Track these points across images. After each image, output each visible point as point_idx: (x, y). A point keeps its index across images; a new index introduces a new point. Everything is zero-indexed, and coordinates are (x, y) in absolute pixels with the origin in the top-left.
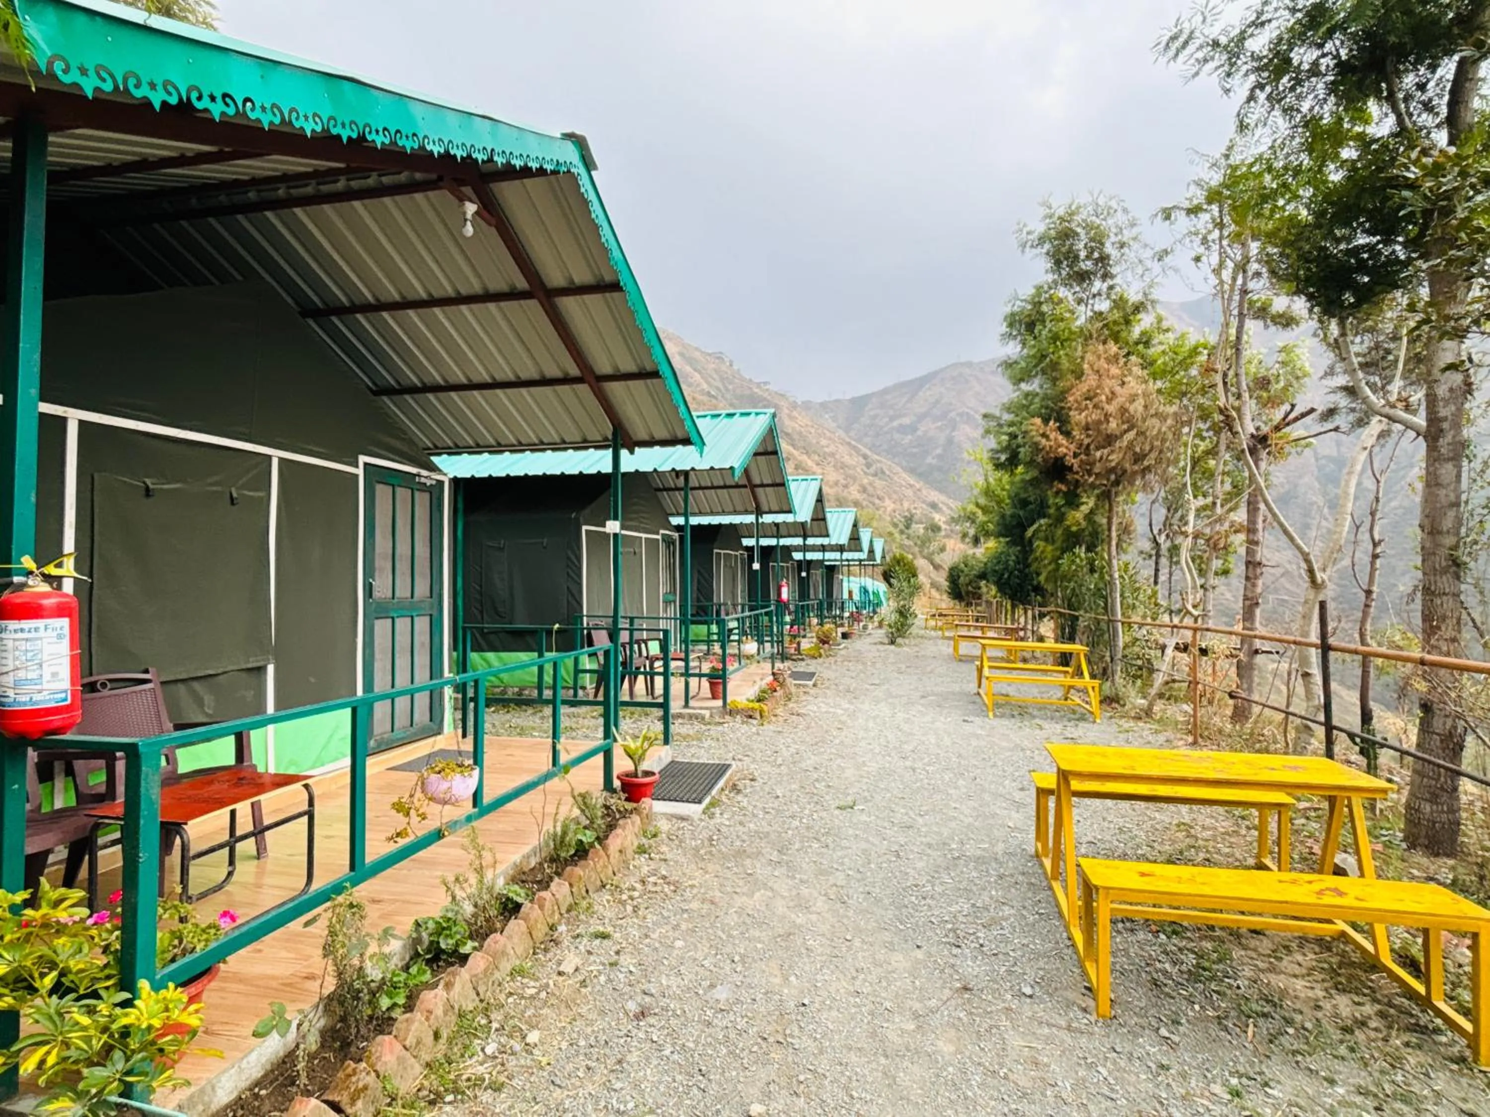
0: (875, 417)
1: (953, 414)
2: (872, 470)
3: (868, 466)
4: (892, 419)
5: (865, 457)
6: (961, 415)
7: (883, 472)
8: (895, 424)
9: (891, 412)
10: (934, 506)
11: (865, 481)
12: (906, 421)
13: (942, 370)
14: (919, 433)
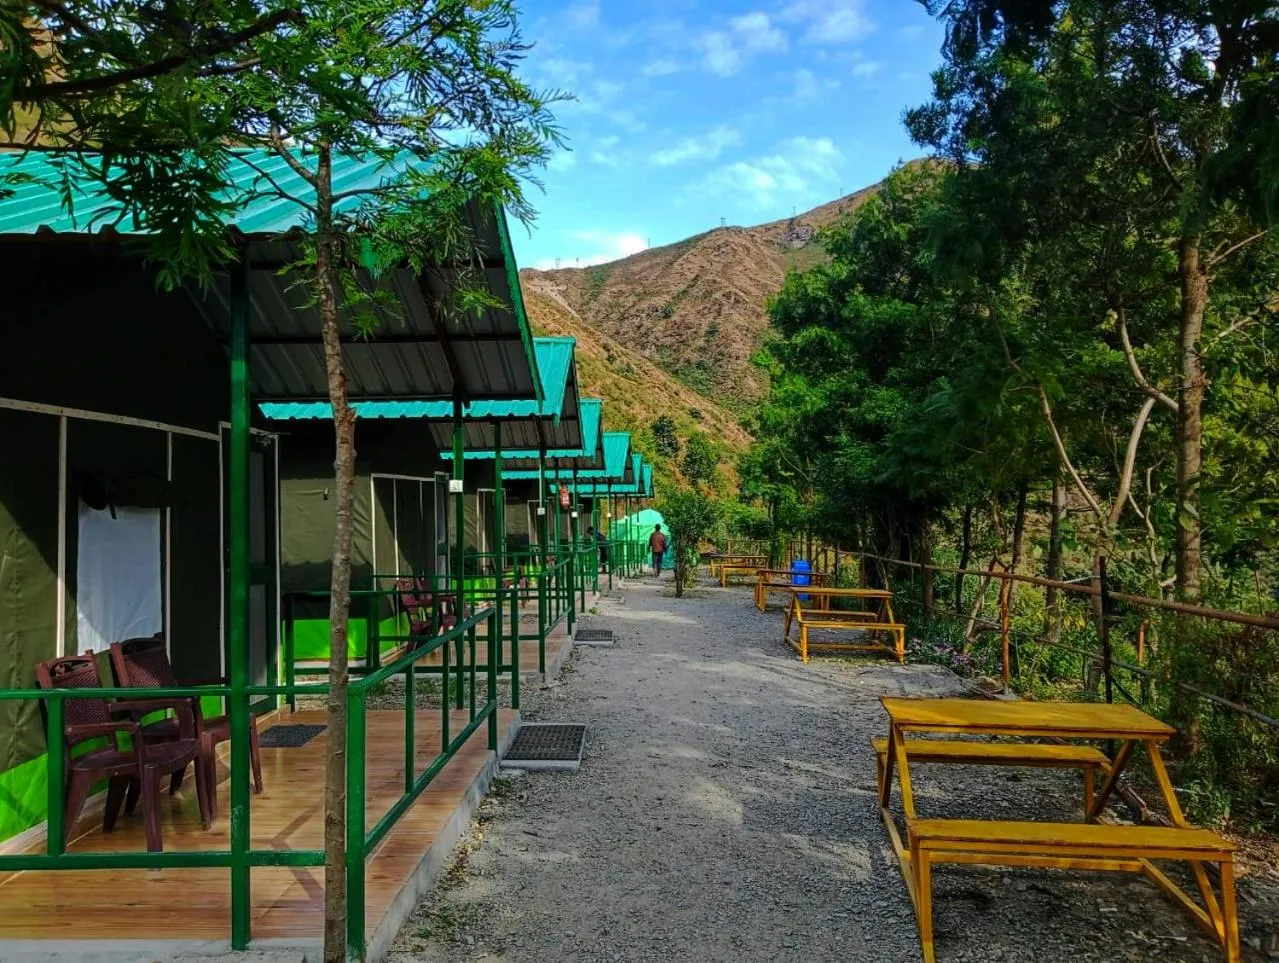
0: (621, 293)
1: (718, 295)
2: (617, 364)
3: (611, 359)
4: (640, 297)
5: (606, 347)
6: (727, 296)
7: (629, 369)
8: (644, 305)
9: (640, 289)
10: (695, 414)
11: (608, 381)
12: (660, 301)
13: (704, 236)
14: (675, 318)
